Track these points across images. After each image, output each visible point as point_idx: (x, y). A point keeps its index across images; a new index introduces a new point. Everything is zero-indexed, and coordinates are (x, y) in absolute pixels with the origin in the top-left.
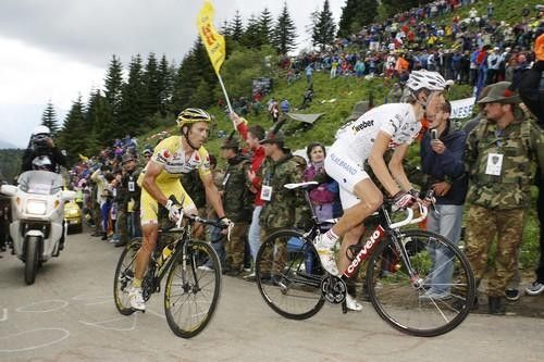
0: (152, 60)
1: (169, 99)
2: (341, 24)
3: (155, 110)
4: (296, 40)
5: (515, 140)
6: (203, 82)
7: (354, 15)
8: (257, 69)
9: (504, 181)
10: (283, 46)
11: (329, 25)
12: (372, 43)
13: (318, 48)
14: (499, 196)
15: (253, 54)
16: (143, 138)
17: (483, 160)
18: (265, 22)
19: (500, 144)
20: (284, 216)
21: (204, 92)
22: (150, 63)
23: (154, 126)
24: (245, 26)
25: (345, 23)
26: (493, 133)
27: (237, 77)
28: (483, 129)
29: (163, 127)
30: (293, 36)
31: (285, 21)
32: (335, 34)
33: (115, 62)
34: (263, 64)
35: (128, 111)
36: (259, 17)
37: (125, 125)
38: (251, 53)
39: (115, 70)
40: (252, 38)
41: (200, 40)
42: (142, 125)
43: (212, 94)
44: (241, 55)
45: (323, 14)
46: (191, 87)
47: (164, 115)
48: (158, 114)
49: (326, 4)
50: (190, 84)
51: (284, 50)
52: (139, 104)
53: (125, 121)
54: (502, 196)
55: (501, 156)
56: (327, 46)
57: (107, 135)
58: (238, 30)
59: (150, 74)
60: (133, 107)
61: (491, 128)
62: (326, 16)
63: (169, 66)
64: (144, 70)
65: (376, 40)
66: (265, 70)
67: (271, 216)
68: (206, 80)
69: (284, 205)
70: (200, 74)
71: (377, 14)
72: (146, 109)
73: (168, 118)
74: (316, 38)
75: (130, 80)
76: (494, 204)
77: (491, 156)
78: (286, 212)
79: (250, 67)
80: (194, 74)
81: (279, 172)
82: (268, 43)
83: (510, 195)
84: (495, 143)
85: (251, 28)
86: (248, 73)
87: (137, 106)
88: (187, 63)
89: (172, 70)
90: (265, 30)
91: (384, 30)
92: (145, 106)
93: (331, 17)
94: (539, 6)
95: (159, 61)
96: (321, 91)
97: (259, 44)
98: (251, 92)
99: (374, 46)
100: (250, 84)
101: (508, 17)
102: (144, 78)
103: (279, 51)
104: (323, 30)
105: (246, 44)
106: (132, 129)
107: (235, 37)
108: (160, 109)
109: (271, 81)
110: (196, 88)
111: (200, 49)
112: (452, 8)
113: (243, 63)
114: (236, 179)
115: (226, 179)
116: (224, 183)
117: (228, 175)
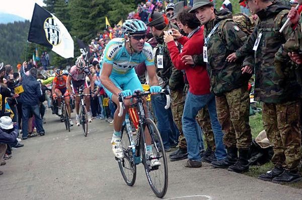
114: (270, 42)
115: (257, 42)
116: (255, 48)
117: (260, 35)
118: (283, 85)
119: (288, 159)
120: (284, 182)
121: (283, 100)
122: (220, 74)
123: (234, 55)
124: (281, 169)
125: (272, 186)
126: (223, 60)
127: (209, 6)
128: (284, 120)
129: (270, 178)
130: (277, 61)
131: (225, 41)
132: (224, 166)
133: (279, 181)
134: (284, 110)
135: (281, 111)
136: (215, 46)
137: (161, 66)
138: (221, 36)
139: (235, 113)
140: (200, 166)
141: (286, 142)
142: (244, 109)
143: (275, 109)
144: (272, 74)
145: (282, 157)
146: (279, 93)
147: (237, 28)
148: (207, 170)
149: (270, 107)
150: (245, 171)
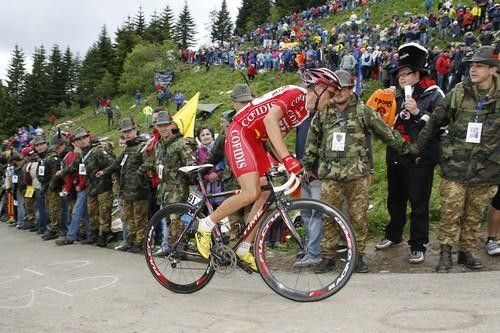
0: (56, 52)
1: (74, 90)
2: (238, 23)
3: (60, 100)
4: (196, 37)
5: (353, 119)
6: (107, 74)
7: (249, 15)
8: (159, 63)
9: (348, 155)
10: (184, 42)
11: (226, 24)
12: (265, 41)
13: (216, 44)
14: (346, 168)
15: (156, 48)
16: (47, 127)
17: (328, 139)
18: (167, 18)
19: (342, 124)
20: (179, 192)
21: (109, 83)
22: (54, 55)
23: (59, 116)
24: (148, 22)
25: (241, 22)
26: (334, 115)
27: (140, 69)
28: (325, 111)
29: (68, 117)
30: (193, 33)
31: (185, 18)
32: (232, 32)
33: (17, 52)
34: (165, 58)
35: (32, 101)
36: (160, 14)
37: (29, 115)
38: (153, 47)
39: (18, 61)
40: (155, 33)
41: (104, 33)
42: (46, 114)
43: (116, 85)
44: (144, 48)
45: (221, 13)
46: (96, 78)
47: (69, 105)
48: (63, 104)
49: (224, 3)
50: (94, 75)
51: (185, 46)
52: (44, 94)
53: (29, 110)
54: (348, 168)
55: (344, 135)
56: (225, 43)
57: (10, 125)
58: (141, 25)
59: (55, 65)
60: (37, 97)
61: (332, 111)
62: (223, 15)
63: (73, 58)
64: (48, 61)
65: (269, 38)
66: (167, 63)
67: (167, 194)
68: (110, 72)
69: (178, 182)
70: (104, 66)
71: (270, 15)
72: (50, 99)
73: (73, 109)
74: (215, 35)
75: (34, 71)
76: (343, 175)
77: (335, 134)
78: (181, 188)
79: (152, 61)
80: (99, 66)
82: (169, 38)
83: (354, 166)
84: (338, 123)
85: (154, 24)
86: (150, 65)
87: (41, 96)
88: (92, 55)
89: (77, 62)
90: (167, 26)
91: (276, 29)
92: (49, 96)
93: (229, 16)
94: (406, 13)
95: (63, 52)
96: (219, 83)
97: (161, 39)
98: (153, 84)
99: (267, 43)
100: (153, 77)
101: (382, 21)
102: (48, 69)
103: (180, 46)
104: (221, 28)
105: (148, 39)
106: (36, 118)
107: (139, 32)
108: (64, 99)
109: (173, 74)
110: (100, 79)
111: (104, 42)
112: (335, 12)
113: (146, 57)
114: (134, 160)
115: (124, 160)
116: (122, 164)
117: (126, 156)
118: (139, 188)
121: (138, 199)
123: (102, 172)
124: (132, 244)
127: (87, 136)
128: (138, 213)
130: (139, 175)
132: (90, 243)
133: (131, 252)
135: (137, 207)
136: (91, 164)
137: (43, 175)
140: (72, 243)
143: (132, 205)
144: (133, 181)
148: (78, 246)
149: (129, 204)
150: (104, 246)
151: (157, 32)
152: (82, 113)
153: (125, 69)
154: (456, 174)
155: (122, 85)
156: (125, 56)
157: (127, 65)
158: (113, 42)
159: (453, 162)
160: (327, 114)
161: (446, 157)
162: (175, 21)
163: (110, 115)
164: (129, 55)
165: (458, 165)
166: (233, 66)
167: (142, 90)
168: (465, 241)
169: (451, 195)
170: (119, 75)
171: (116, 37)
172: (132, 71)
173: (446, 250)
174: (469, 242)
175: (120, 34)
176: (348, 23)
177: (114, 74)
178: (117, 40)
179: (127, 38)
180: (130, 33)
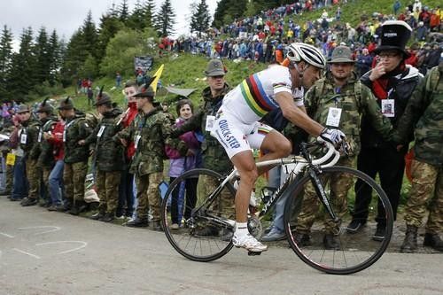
0: (43, 34)
1: (58, 70)
2: (216, 15)
3: (44, 79)
4: (175, 26)
5: (350, 96)
6: (90, 57)
7: (227, 9)
8: (139, 49)
10: (165, 30)
11: (205, 16)
12: (241, 33)
13: (194, 35)
15: (137, 35)
16: (30, 104)
18: (150, 7)
19: (339, 100)
21: (91, 66)
22: (41, 36)
23: (42, 94)
24: (131, 11)
25: (219, 15)
26: (332, 90)
27: (121, 53)
29: (51, 95)
30: (173, 23)
31: (166, 9)
32: (210, 24)
33: (6, 32)
34: (145, 44)
35: (18, 79)
36: (144, 1)
37: (14, 91)
38: (135, 34)
39: (6, 40)
40: (137, 21)
41: (90, 18)
42: (30, 92)
43: (98, 68)
44: (127, 34)
45: (201, 6)
46: (79, 59)
47: (52, 84)
48: (47, 82)
50: (78, 57)
51: (165, 34)
52: (29, 72)
53: (14, 87)
56: (202, 33)
58: (124, 13)
59: (41, 46)
60: (22, 75)
61: (329, 86)
62: (203, 8)
63: (59, 40)
64: (34, 42)
65: (244, 31)
66: (147, 49)
67: (142, 164)
68: (94, 55)
69: (153, 153)
70: (88, 49)
71: (246, 10)
72: (36, 78)
73: (56, 88)
74: (193, 26)
75: (20, 51)
78: (156, 160)
79: (134, 46)
80: (82, 49)
81: (150, 122)
82: (151, 26)
84: (335, 99)
85: (137, 13)
86: (132, 50)
87: (26, 75)
88: (77, 38)
89: (62, 45)
90: (149, 15)
91: (252, 23)
92: (34, 75)
93: (208, 9)
94: (375, 14)
95: (49, 34)
96: (195, 70)
97: (142, 27)
98: (134, 68)
99: (243, 35)
100: (133, 61)
101: (352, 20)
102: (34, 50)
103: (160, 34)
104: (200, 19)
105: (131, 26)
106: (21, 95)
107: (122, 19)
108: (48, 79)
109: (152, 59)
110: (84, 61)
111: (89, 27)
112: (308, 9)
113: (127, 42)
116: (99, 135)
117: (103, 127)
118: (115, 159)
119: (109, 208)
120: (106, 221)
122: (71, 151)
125: (99, 223)
126: (74, 143)
128: (111, 183)
129: (96, 219)
131: (77, 132)
134: (111, 176)
137: (24, 142)
138: (76, 129)
139: (76, 177)
141: (109, 196)
142: (82, 175)
143: (105, 175)
144: (110, 152)
145: (105, 206)
146: (112, 165)
147: (87, 125)
149: (102, 174)
150: (77, 214)
151: (140, 21)
152: (65, 93)
153: (107, 53)
154: (429, 156)
155: (104, 68)
156: (108, 40)
157: (109, 49)
158: (98, 27)
159: (426, 143)
160: (324, 89)
161: (420, 138)
162: (157, 11)
163: (90, 95)
164: (112, 40)
165: (431, 146)
166: (209, 55)
167: (122, 74)
168: (434, 223)
169: (423, 176)
170: (101, 58)
171: (101, 22)
172: (113, 55)
173: (411, 230)
174: (438, 225)
175: (105, 20)
176: (320, 20)
177: (97, 57)
178: (102, 26)
179: (110, 24)
180: (113, 19)
